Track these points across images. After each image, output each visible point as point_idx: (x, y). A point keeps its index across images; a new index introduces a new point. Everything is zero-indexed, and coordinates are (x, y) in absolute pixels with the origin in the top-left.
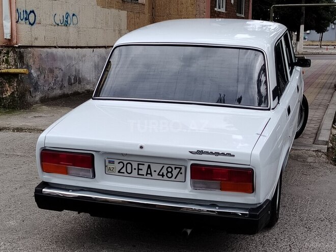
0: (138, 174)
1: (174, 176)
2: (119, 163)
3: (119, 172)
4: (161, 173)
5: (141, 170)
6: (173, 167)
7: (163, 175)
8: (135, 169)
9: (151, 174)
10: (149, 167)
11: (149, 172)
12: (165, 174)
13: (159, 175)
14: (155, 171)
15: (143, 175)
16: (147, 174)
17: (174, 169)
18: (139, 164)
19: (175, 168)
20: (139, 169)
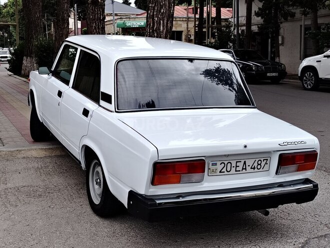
0: (236, 171)
1: (262, 167)
2: (221, 164)
3: (220, 172)
4: (253, 167)
5: (239, 166)
6: (262, 159)
7: (254, 168)
8: (234, 167)
9: (246, 169)
10: (245, 163)
11: (244, 168)
12: (256, 167)
13: (251, 168)
14: (249, 166)
15: (240, 171)
16: (243, 169)
17: (262, 161)
18: (237, 162)
19: (264, 160)
20: (236, 166)
